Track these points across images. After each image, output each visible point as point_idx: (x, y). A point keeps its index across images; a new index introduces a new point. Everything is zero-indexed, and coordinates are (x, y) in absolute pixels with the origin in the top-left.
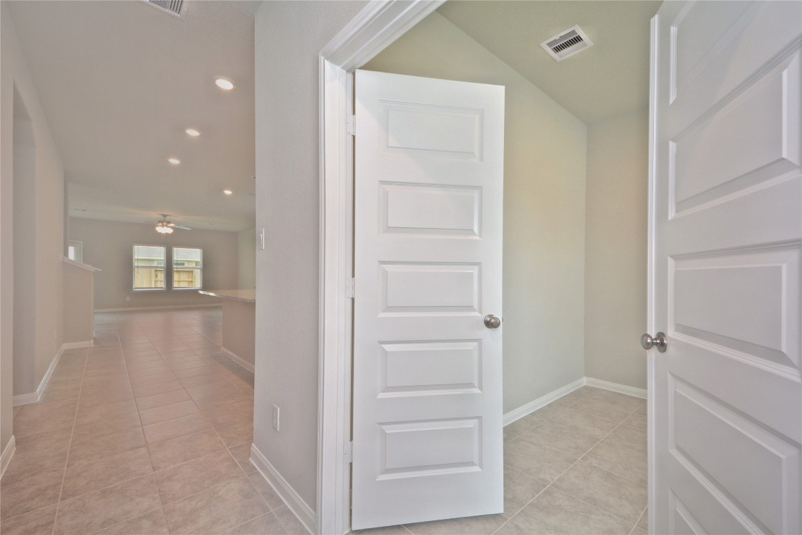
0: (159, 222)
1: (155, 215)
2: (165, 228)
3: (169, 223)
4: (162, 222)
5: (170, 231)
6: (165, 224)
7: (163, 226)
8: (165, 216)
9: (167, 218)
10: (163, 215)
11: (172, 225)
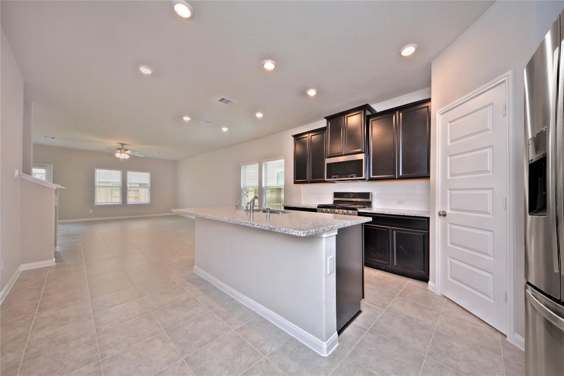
0: (118, 149)
1: (114, 143)
2: (123, 154)
3: (127, 150)
4: (120, 149)
5: (127, 157)
6: (123, 151)
7: (121, 153)
8: (123, 145)
9: (125, 147)
10: (121, 144)
11: (129, 152)
